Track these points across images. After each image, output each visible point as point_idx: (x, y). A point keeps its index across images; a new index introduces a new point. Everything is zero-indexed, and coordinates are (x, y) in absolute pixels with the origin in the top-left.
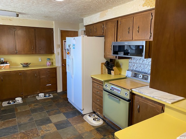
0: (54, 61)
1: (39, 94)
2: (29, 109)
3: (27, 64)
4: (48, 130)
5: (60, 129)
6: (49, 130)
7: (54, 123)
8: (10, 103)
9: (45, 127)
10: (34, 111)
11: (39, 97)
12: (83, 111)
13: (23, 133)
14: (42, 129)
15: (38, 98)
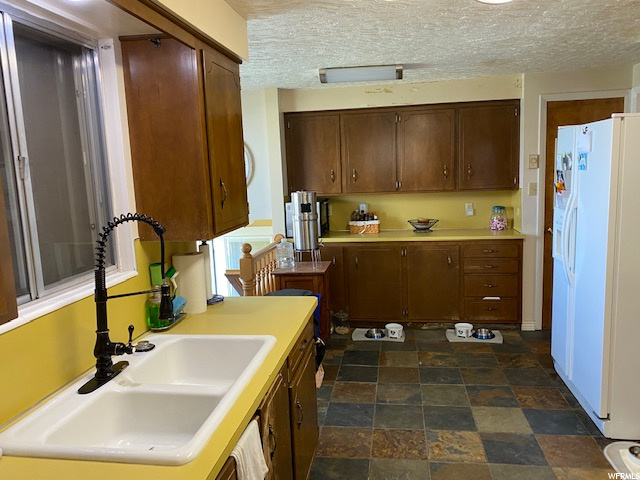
0: (517, 213)
1: (457, 325)
2: (416, 366)
3: (427, 222)
4: (456, 451)
5: (496, 462)
6: (461, 453)
7: (481, 435)
8: (373, 337)
9: (450, 436)
10: (430, 374)
11: (455, 333)
12: (604, 423)
13: (384, 433)
14: (440, 439)
15: (451, 337)
